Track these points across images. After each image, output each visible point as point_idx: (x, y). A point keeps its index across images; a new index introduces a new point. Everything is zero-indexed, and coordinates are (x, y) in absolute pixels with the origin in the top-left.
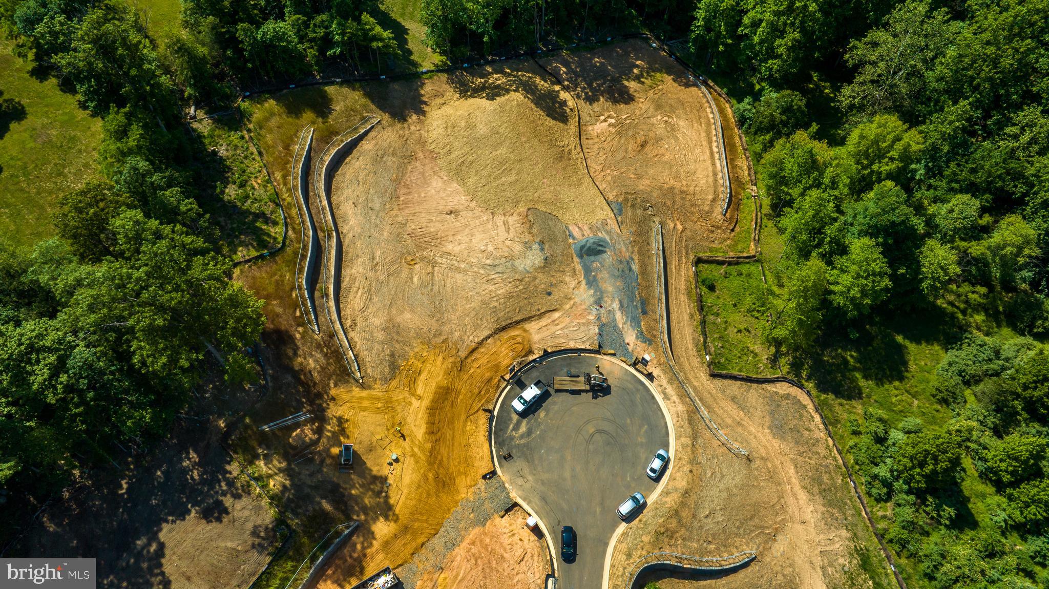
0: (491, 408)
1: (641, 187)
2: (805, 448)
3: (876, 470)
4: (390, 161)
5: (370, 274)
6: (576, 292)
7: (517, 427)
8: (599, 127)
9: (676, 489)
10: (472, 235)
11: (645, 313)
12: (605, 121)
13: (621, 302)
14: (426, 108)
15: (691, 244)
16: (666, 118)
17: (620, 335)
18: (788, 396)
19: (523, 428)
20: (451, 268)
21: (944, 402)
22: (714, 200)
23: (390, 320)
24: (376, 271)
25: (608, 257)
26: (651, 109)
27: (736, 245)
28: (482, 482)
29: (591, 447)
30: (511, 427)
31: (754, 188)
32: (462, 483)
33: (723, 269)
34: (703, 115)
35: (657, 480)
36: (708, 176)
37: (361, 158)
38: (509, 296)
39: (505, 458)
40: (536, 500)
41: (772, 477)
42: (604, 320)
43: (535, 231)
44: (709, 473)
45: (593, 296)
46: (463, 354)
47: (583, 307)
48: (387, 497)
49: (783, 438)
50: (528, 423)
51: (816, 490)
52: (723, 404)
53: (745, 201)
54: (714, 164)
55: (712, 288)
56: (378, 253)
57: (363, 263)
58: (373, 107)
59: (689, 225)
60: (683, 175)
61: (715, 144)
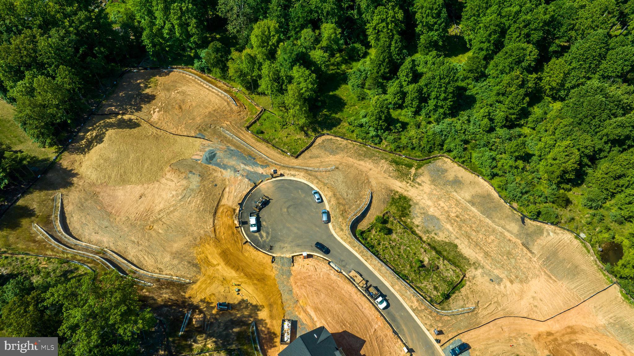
0: (245, 241)
1: (199, 122)
2: (346, 150)
3: (371, 135)
4: (89, 203)
5: (140, 248)
6: (224, 176)
7: (262, 236)
8: (155, 117)
9: (331, 197)
10: (160, 196)
11: (254, 159)
12: (154, 112)
13: (243, 163)
14: (75, 172)
15: (238, 125)
16: (176, 92)
17: (256, 173)
18: (323, 141)
19: (264, 234)
20: (168, 214)
21: (363, 99)
22: (228, 104)
23: (172, 253)
24: (141, 245)
25: (219, 154)
26: (167, 93)
27: (252, 112)
28: (274, 265)
29: (292, 215)
30: (260, 238)
31: (234, 89)
32: (268, 272)
33: (258, 123)
34: (187, 79)
35: (322, 201)
36: (216, 98)
37: (73, 215)
38: (204, 200)
39: (271, 249)
40: (296, 249)
41: (349, 166)
42: (245, 174)
43: (183, 171)
44: (333, 183)
45: (231, 171)
46: (213, 235)
47: (233, 177)
48: (251, 304)
49: (338, 153)
50: (263, 231)
51: (362, 158)
52: (310, 162)
53: (237, 96)
54: (213, 92)
55: (262, 132)
56: (133, 238)
57: (132, 248)
58: (50, 192)
59: (230, 119)
60: (207, 105)
61: (205, 85)
